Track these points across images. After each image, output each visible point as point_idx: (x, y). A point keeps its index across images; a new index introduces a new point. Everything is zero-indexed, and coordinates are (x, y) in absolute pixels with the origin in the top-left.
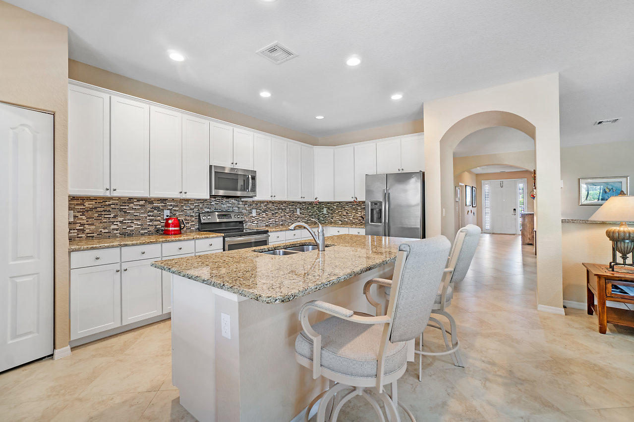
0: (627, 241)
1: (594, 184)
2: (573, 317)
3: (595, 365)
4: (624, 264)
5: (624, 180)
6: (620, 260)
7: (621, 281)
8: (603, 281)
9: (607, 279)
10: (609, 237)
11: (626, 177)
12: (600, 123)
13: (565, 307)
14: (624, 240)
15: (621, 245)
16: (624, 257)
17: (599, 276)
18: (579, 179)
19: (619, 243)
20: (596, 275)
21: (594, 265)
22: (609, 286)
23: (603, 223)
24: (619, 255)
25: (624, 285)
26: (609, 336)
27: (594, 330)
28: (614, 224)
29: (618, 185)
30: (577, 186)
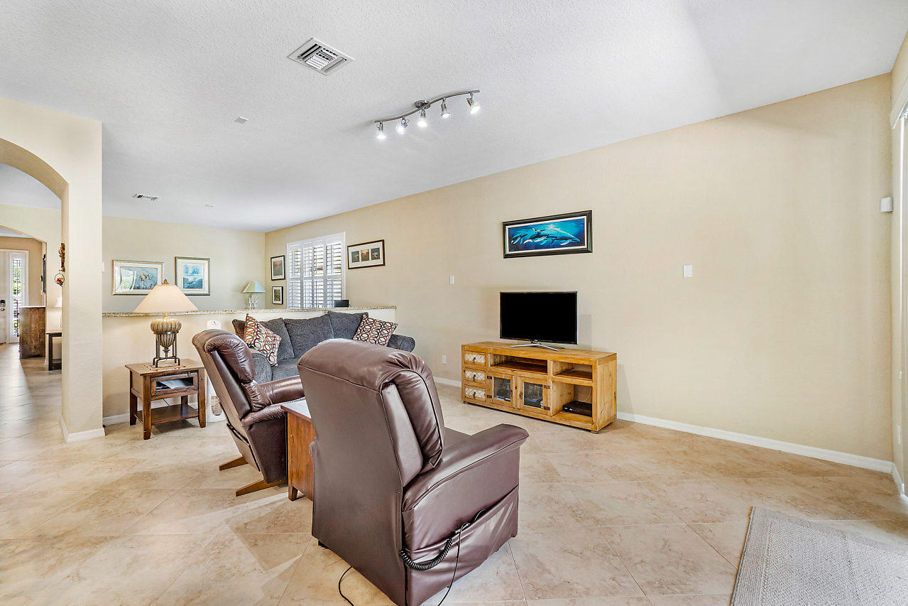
0: (169, 333)
1: (129, 268)
2: (115, 435)
3: (144, 473)
4: (167, 358)
5: (159, 266)
6: (162, 355)
7: (165, 375)
8: (148, 379)
9: (153, 376)
10: (153, 330)
11: (161, 263)
12: (140, 196)
13: (104, 426)
14: (166, 332)
15: (164, 338)
16: (166, 351)
17: (144, 376)
18: (113, 261)
19: (162, 336)
20: (142, 375)
21: (138, 365)
22: (154, 384)
23: (147, 315)
24: (162, 348)
25: (167, 380)
26: (154, 439)
27: (138, 439)
28: (157, 315)
29: (154, 271)
30: (111, 269)
